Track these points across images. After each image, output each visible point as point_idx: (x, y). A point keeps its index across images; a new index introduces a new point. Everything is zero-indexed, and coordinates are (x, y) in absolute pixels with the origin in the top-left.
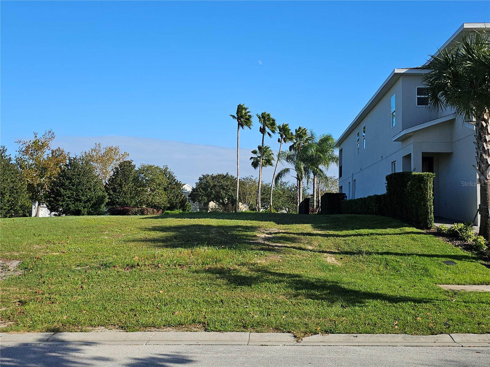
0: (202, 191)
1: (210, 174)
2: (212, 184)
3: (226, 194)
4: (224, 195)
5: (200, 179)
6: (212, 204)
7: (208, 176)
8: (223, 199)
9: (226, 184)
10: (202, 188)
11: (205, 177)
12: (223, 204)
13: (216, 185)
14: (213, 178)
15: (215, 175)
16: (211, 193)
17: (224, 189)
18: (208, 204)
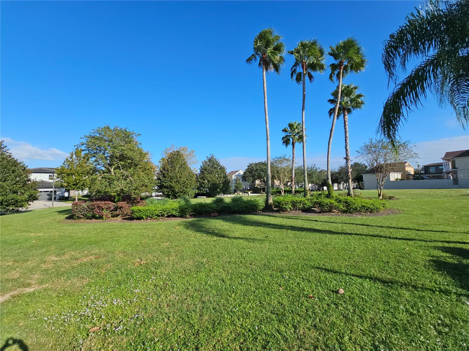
0: (249, 174)
1: (254, 163)
2: (255, 169)
3: (265, 175)
4: (263, 175)
5: (248, 166)
6: (257, 182)
7: (253, 164)
8: (263, 178)
9: (265, 168)
10: (248, 172)
11: (251, 165)
12: (264, 181)
13: (258, 169)
14: (256, 164)
15: (257, 162)
16: (255, 174)
17: (263, 171)
18: (255, 182)
